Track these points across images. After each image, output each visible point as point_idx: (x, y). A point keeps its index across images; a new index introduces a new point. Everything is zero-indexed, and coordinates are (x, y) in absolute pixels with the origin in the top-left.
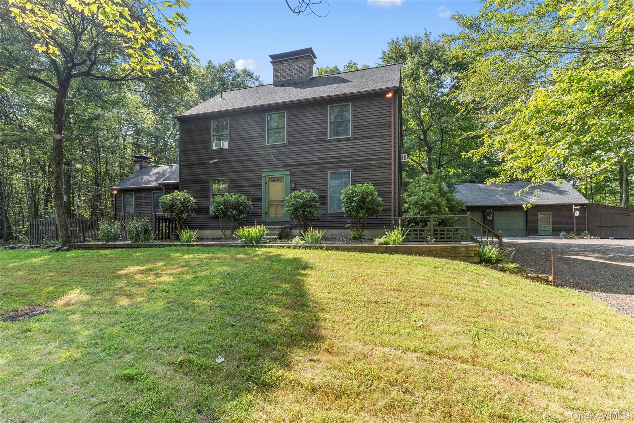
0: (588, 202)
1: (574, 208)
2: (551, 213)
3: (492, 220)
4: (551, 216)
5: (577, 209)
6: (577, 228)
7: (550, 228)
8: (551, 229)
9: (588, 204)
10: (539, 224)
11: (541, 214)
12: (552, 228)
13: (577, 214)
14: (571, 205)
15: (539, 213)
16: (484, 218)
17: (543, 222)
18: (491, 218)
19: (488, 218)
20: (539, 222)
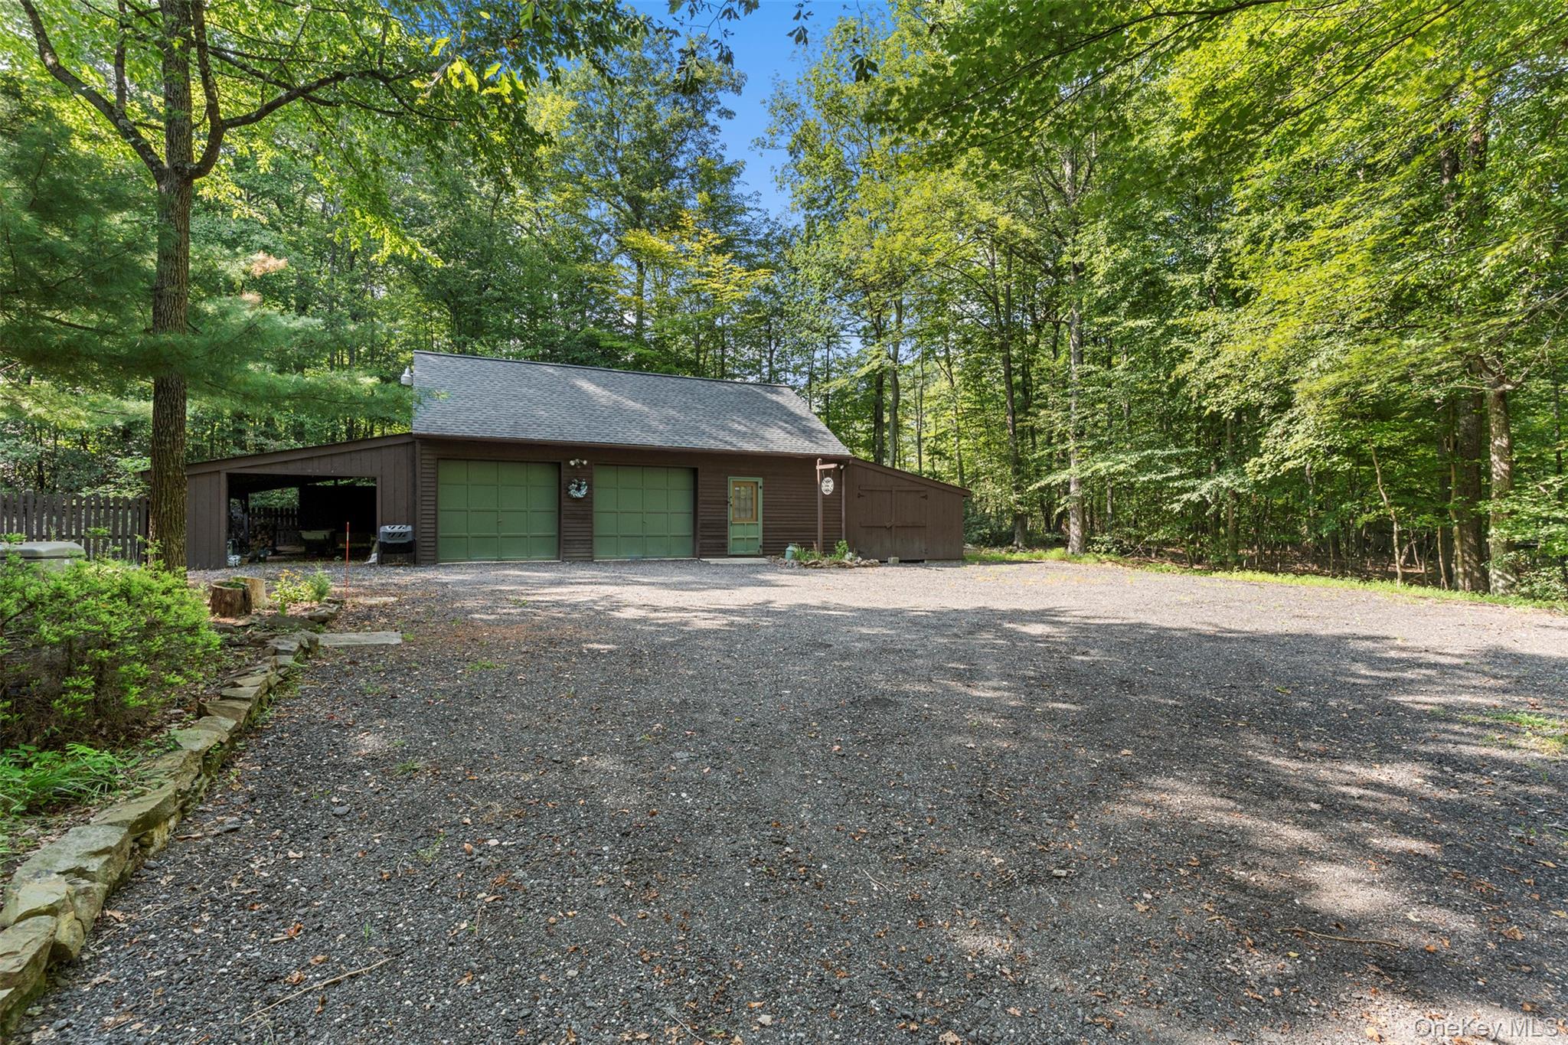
0: (847, 453)
1: (819, 467)
2: (760, 481)
3: (588, 499)
4: (760, 491)
5: (826, 473)
6: (825, 530)
7: (756, 532)
8: (760, 536)
9: (848, 458)
10: (730, 518)
11: (736, 484)
12: (765, 530)
13: (828, 486)
14: (810, 460)
15: (731, 479)
16: (561, 491)
17: (739, 510)
18: (584, 492)
19: (574, 493)
20: (731, 512)
